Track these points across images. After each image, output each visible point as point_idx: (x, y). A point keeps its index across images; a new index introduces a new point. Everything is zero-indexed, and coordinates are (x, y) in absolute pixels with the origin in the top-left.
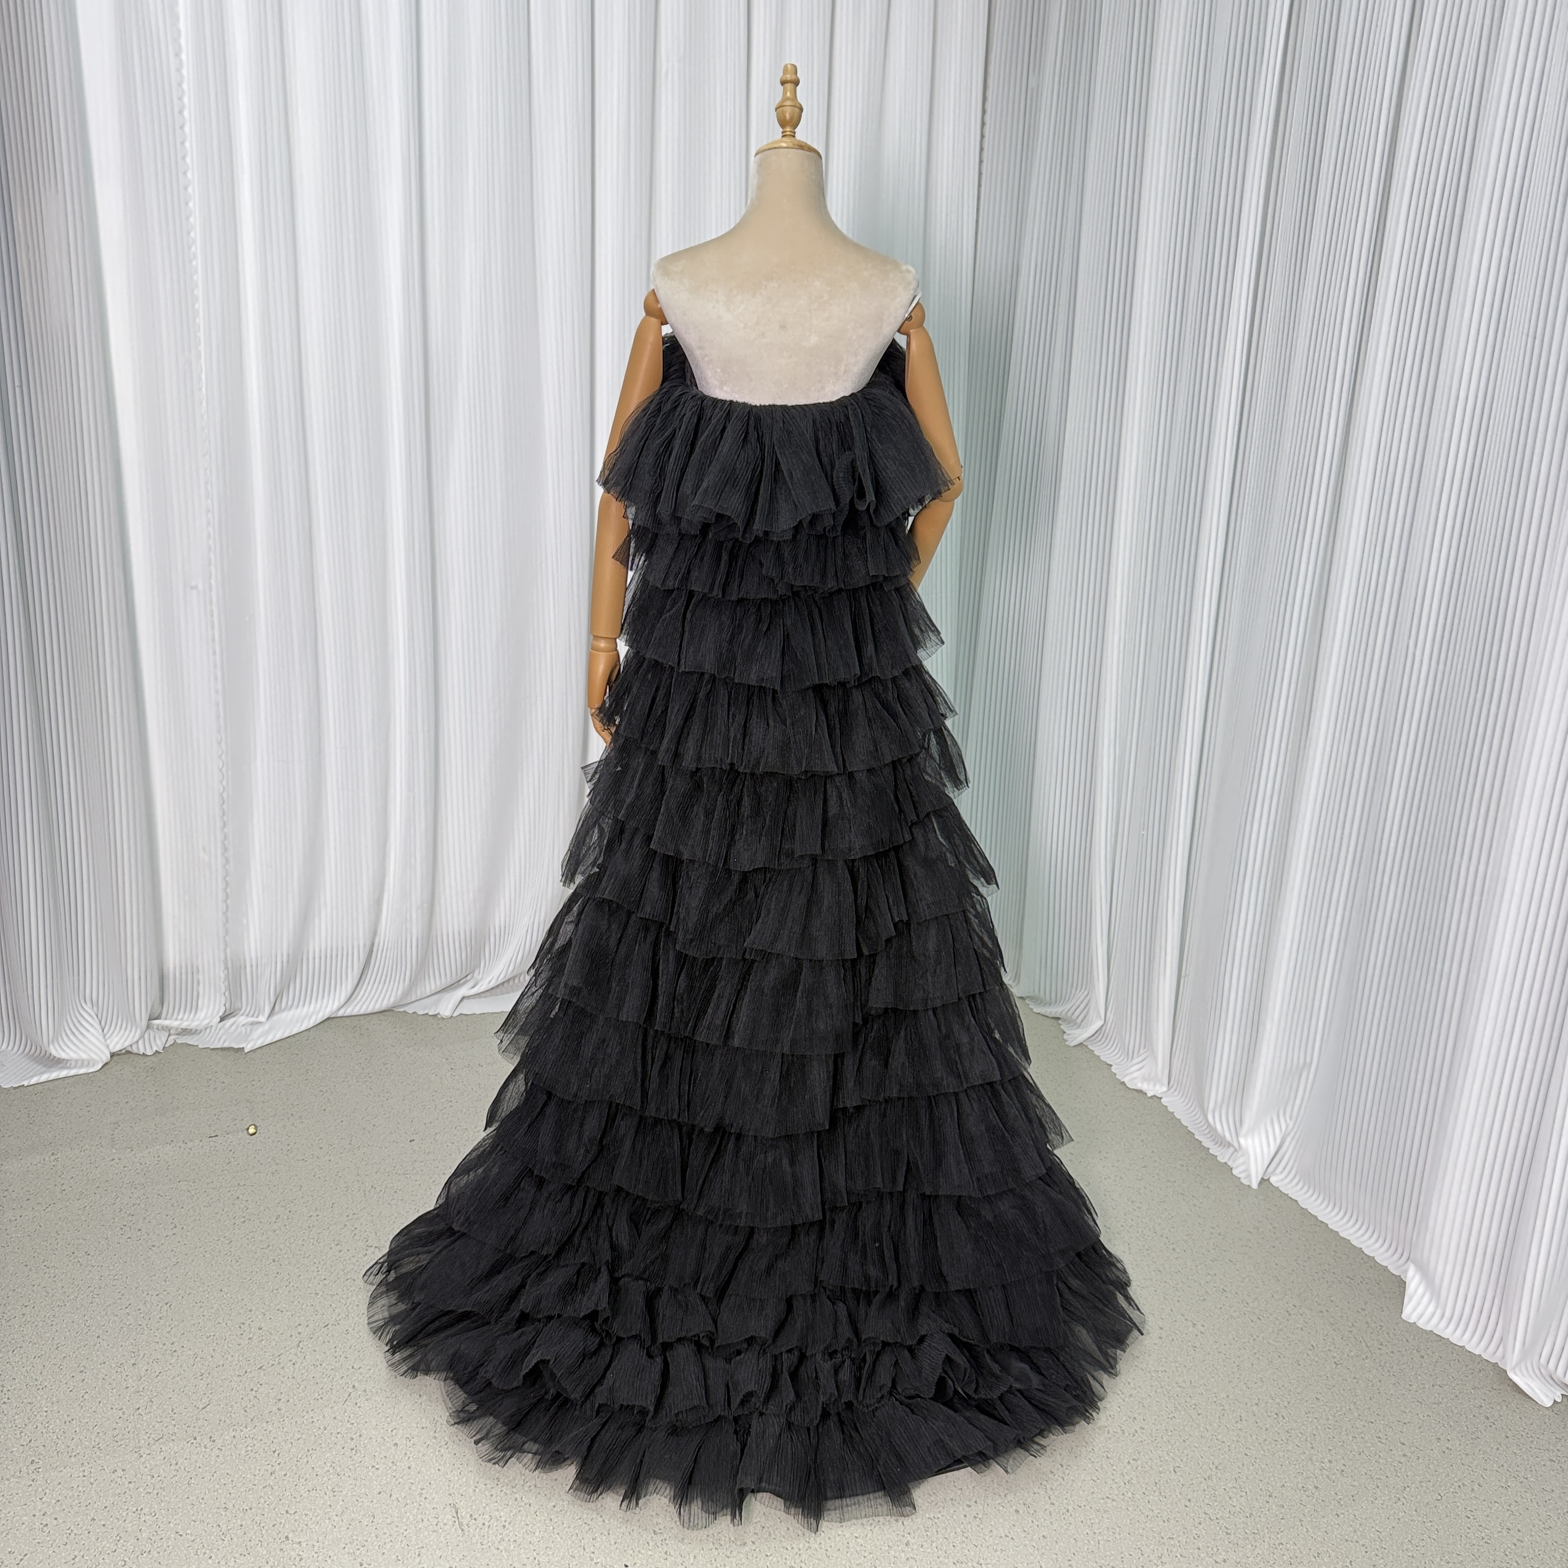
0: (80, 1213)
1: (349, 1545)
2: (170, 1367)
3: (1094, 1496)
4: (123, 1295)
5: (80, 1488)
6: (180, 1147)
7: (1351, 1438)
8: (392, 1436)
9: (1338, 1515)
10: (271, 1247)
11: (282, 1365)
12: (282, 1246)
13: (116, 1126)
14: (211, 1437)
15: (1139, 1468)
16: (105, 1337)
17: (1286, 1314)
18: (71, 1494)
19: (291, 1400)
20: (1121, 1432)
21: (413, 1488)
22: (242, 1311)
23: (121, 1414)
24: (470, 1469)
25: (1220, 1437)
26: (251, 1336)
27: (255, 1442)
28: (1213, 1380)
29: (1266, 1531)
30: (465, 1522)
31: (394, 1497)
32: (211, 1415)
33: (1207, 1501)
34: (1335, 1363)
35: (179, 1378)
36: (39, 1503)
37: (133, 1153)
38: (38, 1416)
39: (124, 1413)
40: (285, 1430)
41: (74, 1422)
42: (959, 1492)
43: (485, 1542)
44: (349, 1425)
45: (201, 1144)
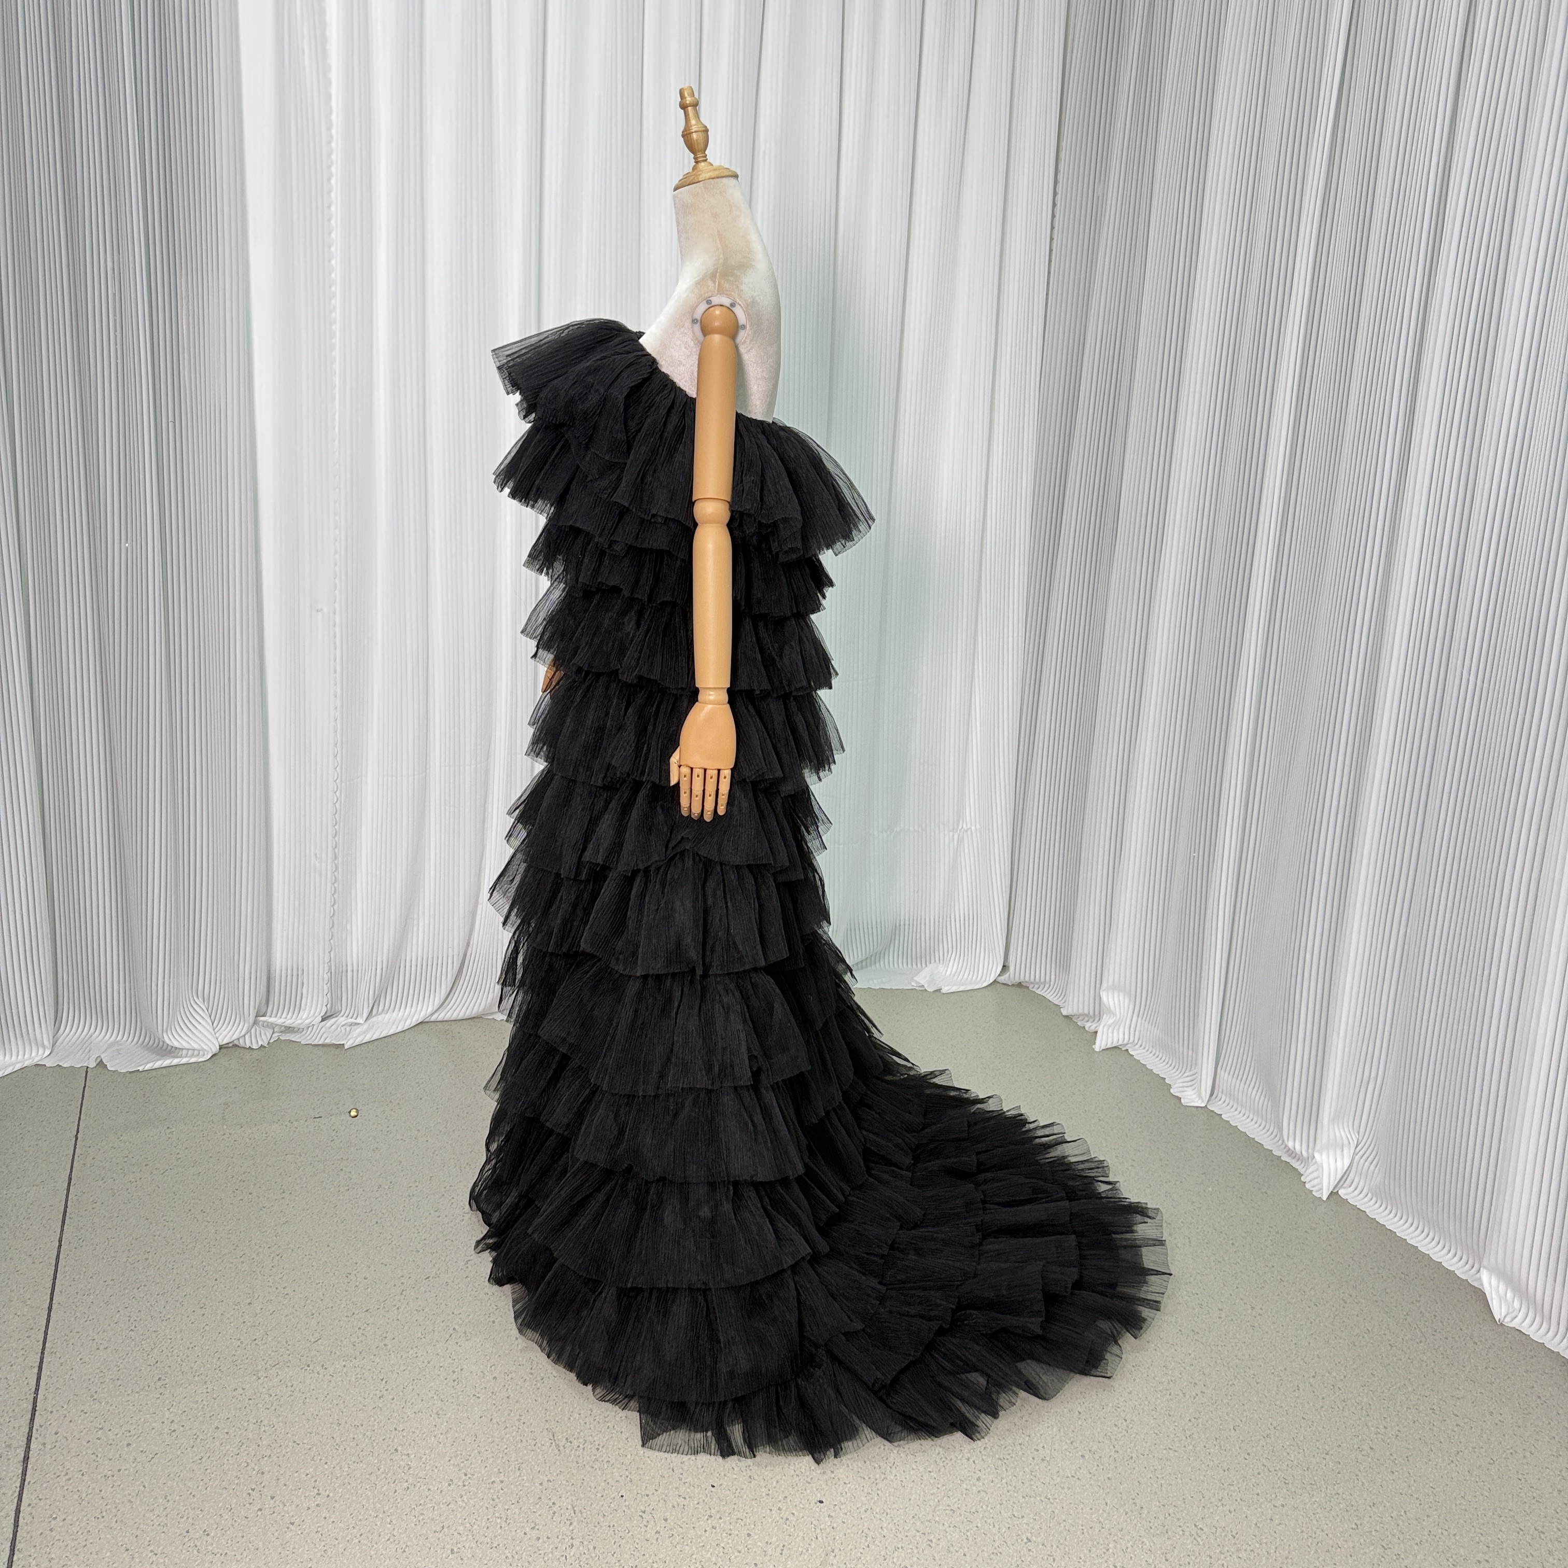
0: (195, 1177)
1: (454, 1458)
2: (283, 1307)
3: (1157, 1446)
4: (237, 1246)
5: (204, 1402)
6: (286, 1126)
7: (1405, 1409)
8: (491, 1371)
9: (1393, 1472)
10: (374, 1212)
11: (387, 1309)
12: (384, 1211)
13: (226, 1106)
14: (323, 1366)
15: (1200, 1425)
16: (222, 1280)
17: (1342, 1302)
18: (196, 1406)
19: (396, 1338)
20: (1182, 1395)
21: (512, 1414)
22: (348, 1263)
23: (239, 1343)
24: (564, 1400)
25: (1278, 1403)
26: (357, 1284)
27: (364, 1371)
28: (1271, 1355)
29: (1323, 1482)
30: (561, 1444)
31: (494, 1421)
32: (322, 1347)
33: (1265, 1456)
34: (1390, 1345)
35: (291, 1317)
36: (167, 1413)
37: (243, 1129)
38: (163, 1342)
39: (242, 1343)
40: (392, 1362)
41: (196, 1348)
42: (1027, 1438)
43: (581, 1461)
44: (450, 1361)
45: (306, 1124)
